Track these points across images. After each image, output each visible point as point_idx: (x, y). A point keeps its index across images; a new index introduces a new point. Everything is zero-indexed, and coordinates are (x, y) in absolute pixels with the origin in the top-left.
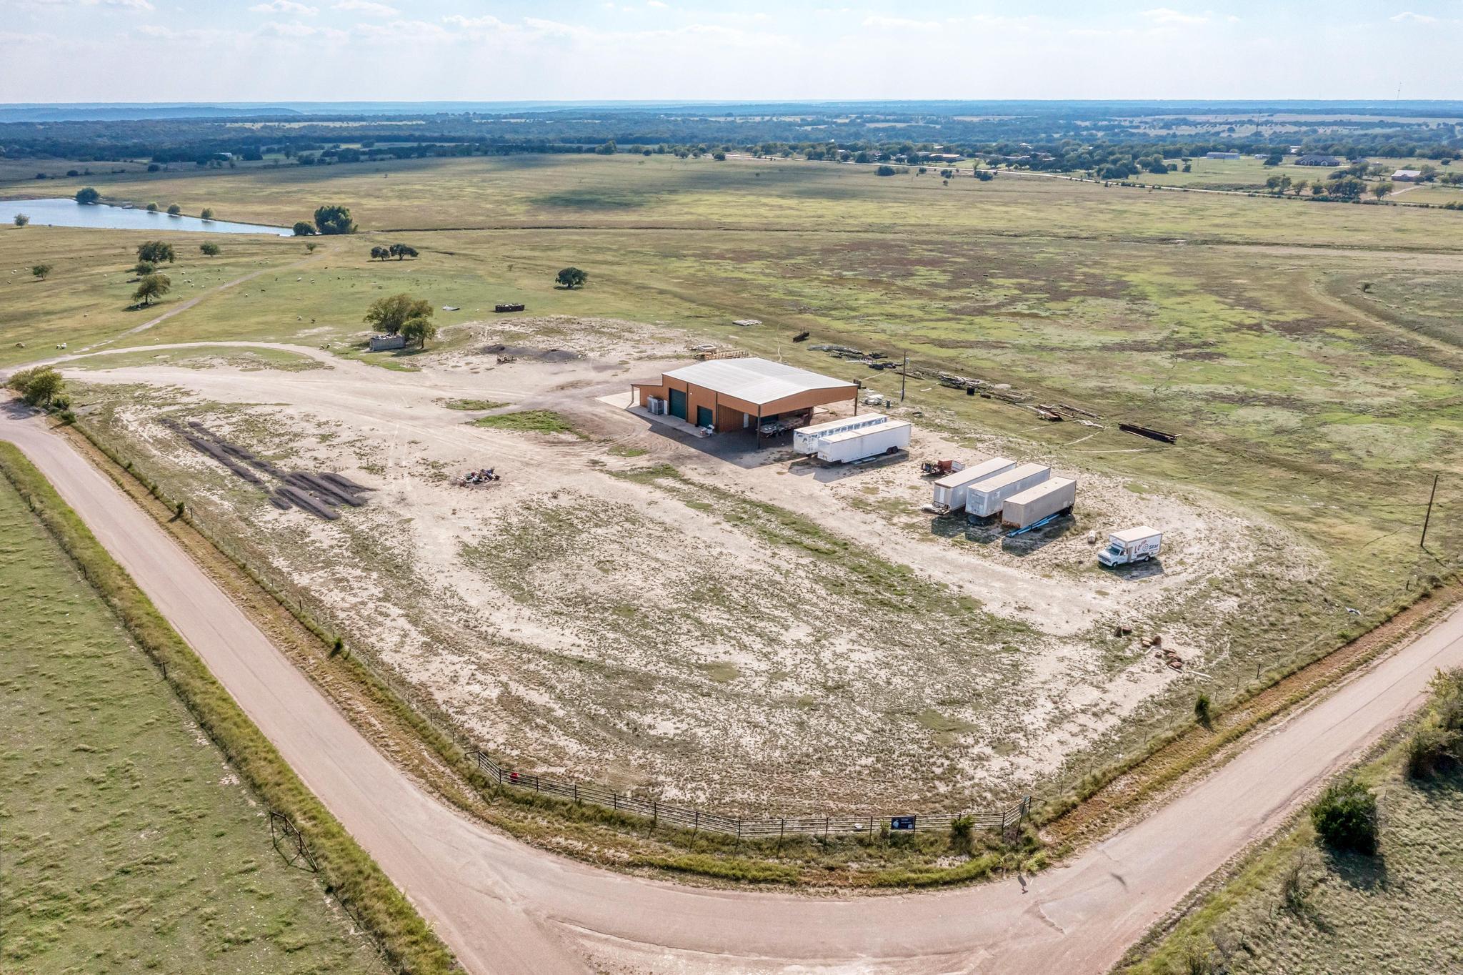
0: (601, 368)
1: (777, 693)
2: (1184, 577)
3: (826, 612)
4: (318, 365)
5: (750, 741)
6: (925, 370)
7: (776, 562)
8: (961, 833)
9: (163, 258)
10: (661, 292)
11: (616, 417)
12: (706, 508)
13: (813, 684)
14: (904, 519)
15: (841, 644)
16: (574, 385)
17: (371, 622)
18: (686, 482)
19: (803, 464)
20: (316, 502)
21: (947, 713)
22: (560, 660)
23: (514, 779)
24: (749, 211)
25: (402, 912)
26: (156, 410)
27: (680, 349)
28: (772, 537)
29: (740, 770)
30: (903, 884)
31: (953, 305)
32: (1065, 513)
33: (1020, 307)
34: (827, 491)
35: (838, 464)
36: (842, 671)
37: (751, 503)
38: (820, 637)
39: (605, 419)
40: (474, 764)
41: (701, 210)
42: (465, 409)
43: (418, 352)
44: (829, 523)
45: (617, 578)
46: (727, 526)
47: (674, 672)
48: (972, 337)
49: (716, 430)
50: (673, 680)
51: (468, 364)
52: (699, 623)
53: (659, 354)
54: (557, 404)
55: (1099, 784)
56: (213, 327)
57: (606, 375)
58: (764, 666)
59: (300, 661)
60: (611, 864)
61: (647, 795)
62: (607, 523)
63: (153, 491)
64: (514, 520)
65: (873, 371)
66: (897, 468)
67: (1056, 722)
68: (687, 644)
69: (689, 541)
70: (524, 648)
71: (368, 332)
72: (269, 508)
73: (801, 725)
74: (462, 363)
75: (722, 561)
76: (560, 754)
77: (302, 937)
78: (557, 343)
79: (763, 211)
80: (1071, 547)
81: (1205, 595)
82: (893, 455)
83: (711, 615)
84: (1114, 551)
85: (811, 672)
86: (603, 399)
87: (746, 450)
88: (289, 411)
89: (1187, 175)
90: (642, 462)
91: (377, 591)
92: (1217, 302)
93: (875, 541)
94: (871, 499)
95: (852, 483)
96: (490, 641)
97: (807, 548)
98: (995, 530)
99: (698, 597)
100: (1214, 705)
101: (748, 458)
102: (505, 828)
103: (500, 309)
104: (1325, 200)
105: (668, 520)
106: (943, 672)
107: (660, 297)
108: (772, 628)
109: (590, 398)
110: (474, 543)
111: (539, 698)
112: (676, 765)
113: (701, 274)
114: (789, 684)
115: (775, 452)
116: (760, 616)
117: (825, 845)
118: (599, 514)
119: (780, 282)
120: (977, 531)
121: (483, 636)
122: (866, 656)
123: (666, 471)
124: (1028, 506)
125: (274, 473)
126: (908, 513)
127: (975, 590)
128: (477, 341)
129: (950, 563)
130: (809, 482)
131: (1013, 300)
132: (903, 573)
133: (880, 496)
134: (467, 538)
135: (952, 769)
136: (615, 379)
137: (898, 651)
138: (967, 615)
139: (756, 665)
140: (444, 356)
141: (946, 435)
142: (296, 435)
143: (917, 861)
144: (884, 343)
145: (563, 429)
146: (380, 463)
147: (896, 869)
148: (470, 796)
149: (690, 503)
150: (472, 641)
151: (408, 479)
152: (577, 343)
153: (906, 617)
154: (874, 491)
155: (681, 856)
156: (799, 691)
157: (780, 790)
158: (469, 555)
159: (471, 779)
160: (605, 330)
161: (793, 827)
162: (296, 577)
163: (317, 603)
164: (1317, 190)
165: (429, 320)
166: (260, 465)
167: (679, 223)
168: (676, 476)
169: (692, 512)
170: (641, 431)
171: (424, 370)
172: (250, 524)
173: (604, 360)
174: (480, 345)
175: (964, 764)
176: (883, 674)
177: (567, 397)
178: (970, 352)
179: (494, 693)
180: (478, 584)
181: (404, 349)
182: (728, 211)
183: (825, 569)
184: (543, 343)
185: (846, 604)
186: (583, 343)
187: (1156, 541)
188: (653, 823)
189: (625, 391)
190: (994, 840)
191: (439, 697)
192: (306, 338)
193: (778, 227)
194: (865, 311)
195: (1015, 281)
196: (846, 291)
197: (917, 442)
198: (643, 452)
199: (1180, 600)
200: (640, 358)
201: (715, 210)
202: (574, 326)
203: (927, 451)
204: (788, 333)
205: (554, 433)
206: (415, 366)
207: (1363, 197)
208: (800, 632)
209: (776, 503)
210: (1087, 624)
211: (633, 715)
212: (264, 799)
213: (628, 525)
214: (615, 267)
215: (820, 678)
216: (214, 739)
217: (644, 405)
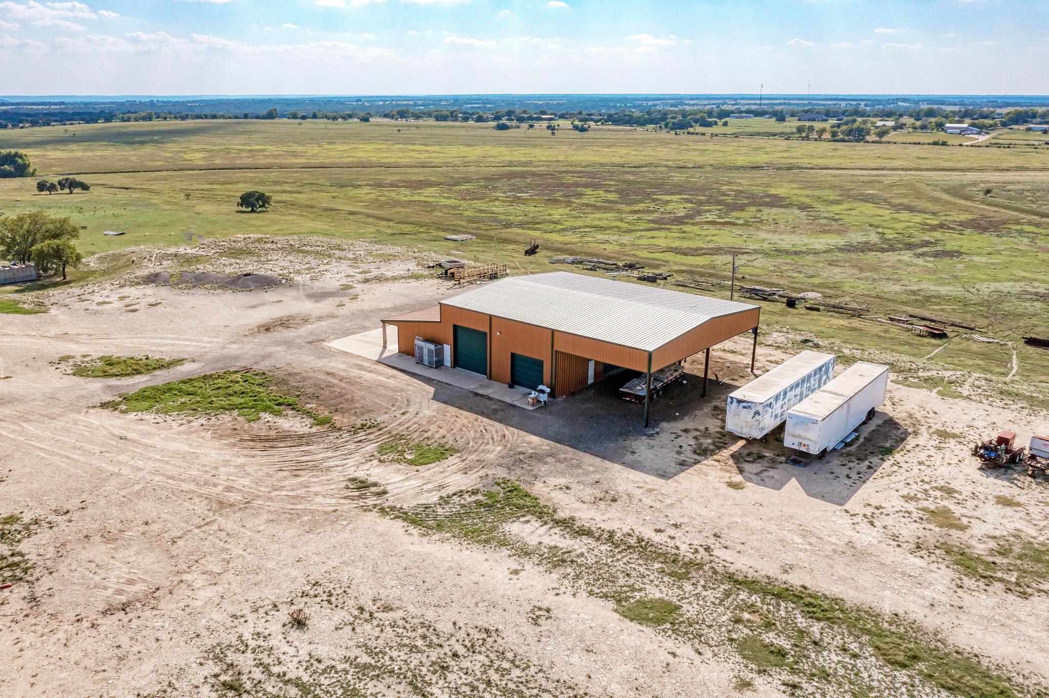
0: (318, 297)
10: (354, 213)
11: (367, 376)
16: (284, 323)
27: (412, 266)
39: (351, 382)
41: (360, 154)
42: (106, 375)
43: (55, 285)
48: (702, 245)
49: (552, 395)
51: (122, 298)
53: (389, 274)
54: (264, 358)
74: (114, 298)
78: (249, 266)
79: (413, 154)
86: (337, 344)
87: (627, 433)
89: (725, 128)
90: (454, 476)
101: (644, 450)
109: (315, 342)
113: (383, 198)
115: (679, 433)
119: (464, 203)
123: (513, 498)
128: (140, 267)
140: (90, 288)
144: (623, 254)
145: (281, 406)
152: (276, 265)
160: (308, 248)
165: (73, 242)
167: (344, 163)
168: (540, 512)
171: (54, 311)
173: (317, 285)
174: (144, 272)
177: (277, 343)
181: (35, 283)
184: (231, 267)
186: (284, 264)
189: (366, 330)
193: (433, 165)
194: (568, 224)
196: (534, 209)
200: (366, 281)
201: (372, 154)
202: (269, 245)
205: (266, 416)
206: (41, 304)
207: (868, 138)
214: (296, 195)
217: (407, 351)
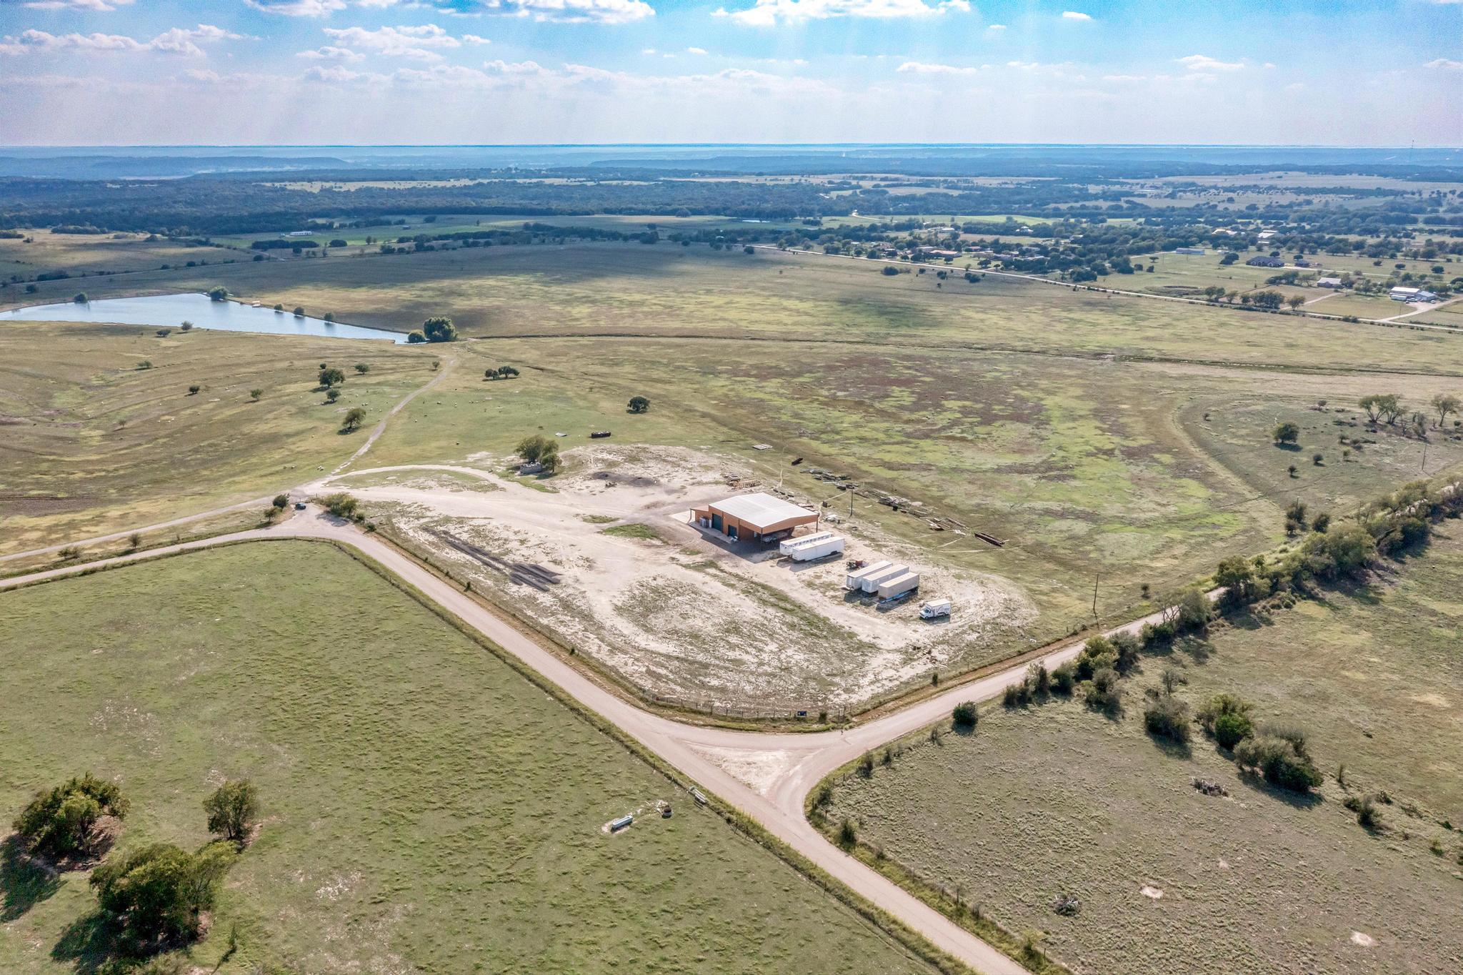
0: (670, 492)
1: (760, 670)
2: (960, 624)
3: (785, 638)
4: (494, 487)
5: (748, 688)
6: (873, 489)
7: (765, 615)
8: (823, 717)
9: (337, 380)
10: (704, 415)
11: (682, 529)
12: (732, 586)
13: (775, 667)
14: (832, 593)
15: (790, 652)
16: (655, 505)
17: (584, 642)
18: (722, 571)
19: (785, 561)
20: (534, 580)
21: (829, 679)
22: (669, 657)
23: (658, 699)
24: (771, 317)
25: (627, 736)
26: (416, 521)
27: (718, 476)
28: (764, 602)
29: (743, 697)
30: (799, 732)
31: (909, 428)
32: (914, 591)
33: (956, 432)
34: (795, 577)
35: (803, 561)
36: (789, 662)
37: (755, 583)
38: (781, 649)
39: (676, 530)
40: (641, 694)
41: (732, 314)
42: (594, 522)
43: (553, 476)
44: (794, 595)
45: (690, 621)
46: (742, 596)
47: (717, 662)
48: (912, 460)
49: (738, 540)
50: (717, 666)
51: (587, 487)
52: (728, 642)
53: (705, 480)
54: (648, 519)
55: (881, 704)
56: (408, 450)
57: (672, 498)
58: (756, 660)
59: (557, 656)
60: (697, 725)
61: (709, 704)
62: (683, 594)
63: (447, 574)
64: (636, 592)
65: (839, 491)
66: (835, 564)
67: (872, 683)
68: (723, 651)
69: (724, 604)
70: (652, 652)
71: (516, 459)
72: (511, 584)
73: (769, 682)
74: (583, 486)
75: (740, 614)
76: (674, 691)
77: (596, 742)
78: (639, 471)
79: (783, 316)
80: (912, 608)
81: (964, 632)
82: (835, 556)
83: (734, 639)
84: (927, 611)
85: (776, 663)
86: (674, 516)
87: (755, 552)
88: (494, 523)
90: (698, 559)
91: (581, 627)
92: (1096, 428)
93: (815, 605)
94: (817, 582)
95: (809, 573)
96: (638, 649)
97: (781, 608)
98: (875, 599)
99: (728, 631)
100: (940, 677)
101: (756, 557)
102: (657, 714)
103: (594, 436)
104: (1250, 309)
105: (713, 593)
106: (832, 663)
107: (702, 420)
108: (760, 645)
109: (666, 515)
110: (619, 604)
111: (663, 671)
112: (719, 695)
113: (732, 393)
114: (766, 668)
115: (770, 553)
116: (756, 640)
117: (773, 720)
118: (679, 589)
119: (789, 404)
120: (867, 600)
121: (634, 647)
122: (800, 657)
123: (712, 564)
124: (891, 588)
125: (505, 564)
126: (834, 589)
127: (856, 629)
128: (587, 467)
129: (849, 616)
130: (787, 572)
131: (954, 423)
132: (825, 620)
133: (821, 581)
134: (617, 603)
135: (826, 698)
136: (679, 501)
137: (815, 655)
138: (849, 640)
139: (752, 660)
141: (867, 542)
142: (506, 540)
143: (806, 725)
144: (852, 466)
145: (652, 536)
146: (559, 559)
147: (798, 727)
148: (642, 704)
149: (725, 584)
150: (630, 649)
151: (576, 568)
152: (652, 470)
153: (821, 641)
154: (819, 577)
155: (722, 723)
156: (769, 670)
157: (758, 704)
158: (619, 610)
159: (641, 699)
160: (669, 459)
161: (762, 715)
162: (540, 620)
163: (555, 632)
164: (1245, 299)
165: (556, 453)
166: (494, 559)
167: (714, 331)
168: (717, 567)
169: (725, 588)
170: (696, 539)
171: (562, 492)
172: (506, 593)
173: (670, 485)
174: (591, 471)
175: (831, 697)
176: (806, 664)
177: (652, 514)
178: (907, 473)
179: (644, 669)
180: (626, 624)
181: (542, 474)
182: (755, 316)
183: (788, 618)
184: (631, 470)
185: (795, 635)
186: (656, 470)
187: (949, 607)
188: (711, 713)
189: (685, 510)
190: (835, 720)
191: (622, 671)
192: (476, 461)
193: (795, 337)
194: (845, 434)
195: (960, 403)
196: (836, 414)
197: (849, 547)
198: (698, 553)
199: (951, 635)
200: (693, 484)
201: (744, 315)
202: (648, 455)
203: (854, 553)
204: (790, 457)
205: (648, 539)
206: (554, 488)
207: (1281, 307)
208: (773, 647)
209: (769, 584)
210: (902, 644)
211: (701, 678)
212: (566, 704)
213: (693, 595)
215: (779, 665)
216: (538, 685)
217: (698, 521)
